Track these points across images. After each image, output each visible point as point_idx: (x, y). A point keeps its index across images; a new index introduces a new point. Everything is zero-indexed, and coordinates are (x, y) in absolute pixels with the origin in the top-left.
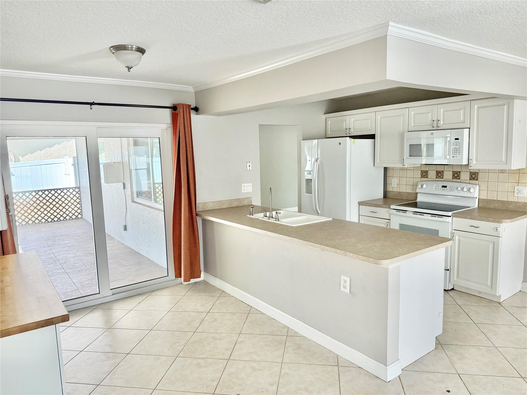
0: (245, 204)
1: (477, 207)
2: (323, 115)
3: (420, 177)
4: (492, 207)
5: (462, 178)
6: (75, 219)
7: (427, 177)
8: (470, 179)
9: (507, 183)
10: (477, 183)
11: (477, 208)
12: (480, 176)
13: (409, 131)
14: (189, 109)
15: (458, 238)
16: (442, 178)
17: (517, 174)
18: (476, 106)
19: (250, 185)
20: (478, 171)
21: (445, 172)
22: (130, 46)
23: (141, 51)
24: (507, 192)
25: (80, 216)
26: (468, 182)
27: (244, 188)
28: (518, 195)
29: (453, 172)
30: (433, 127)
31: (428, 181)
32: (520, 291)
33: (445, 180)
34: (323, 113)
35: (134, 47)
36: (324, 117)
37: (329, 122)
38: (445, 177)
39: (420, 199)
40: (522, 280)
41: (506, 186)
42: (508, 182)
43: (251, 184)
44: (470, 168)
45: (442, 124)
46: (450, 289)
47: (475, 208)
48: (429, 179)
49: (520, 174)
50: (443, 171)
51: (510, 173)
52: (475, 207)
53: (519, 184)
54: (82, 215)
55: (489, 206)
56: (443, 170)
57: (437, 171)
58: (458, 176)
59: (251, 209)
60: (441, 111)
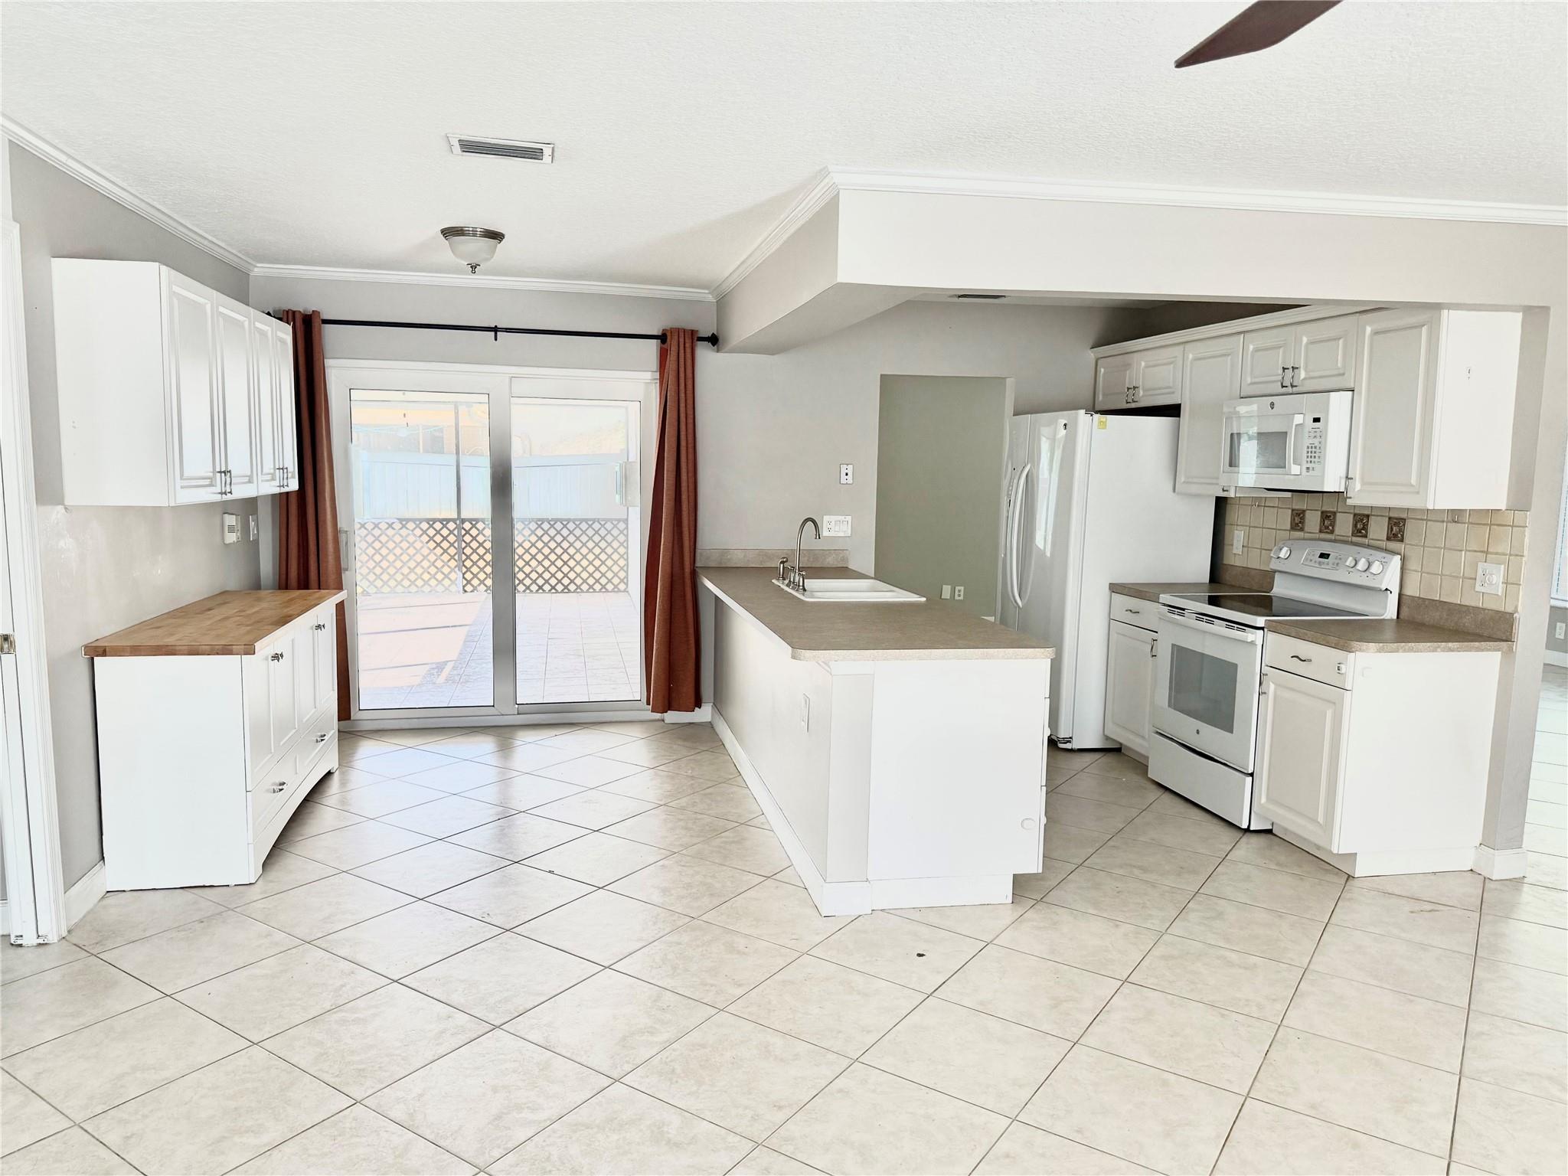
0: (828, 563)
1: (1395, 617)
2: (1090, 352)
3: (1289, 527)
4: (1427, 619)
5: (1371, 535)
6: (613, 591)
7: (1302, 529)
8: (1388, 539)
9: (1463, 552)
10: (1401, 550)
11: (1392, 620)
12: (1409, 529)
13: (1242, 395)
14: (692, 339)
15: (1275, 689)
16: (1332, 532)
17: (1485, 527)
18: (1369, 330)
19: (846, 520)
20: (1404, 516)
21: (1338, 514)
22: (471, 229)
23: (496, 236)
24: (1461, 580)
25: (622, 587)
26: (1383, 544)
27: (830, 527)
28: (1482, 590)
29: (1355, 515)
30: (1283, 387)
31: (1304, 539)
32: (1471, 870)
33: (1338, 538)
34: (1091, 342)
35: (479, 230)
36: (1091, 355)
37: (1102, 370)
38: (1337, 531)
39: (1281, 588)
40: (1479, 839)
41: (1461, 563)
42: (1466, 550)
43: (849, 518)
44: (1349, 502)
45: (1303, 379)
46: (1254, 829)
47: (1384, 619)
48: (1307, 535)
49: (1492, 527)
50: (1335, 513)
51: (1472, 523)
52: (1382, 618)
53: (1488, 555)
54: (627, 584)
55: (1420, 617)
56: (1335, 510)
57: (1322, 512)
58: (1363, 529)
59: (782, 565)
60: (1301, 341)
